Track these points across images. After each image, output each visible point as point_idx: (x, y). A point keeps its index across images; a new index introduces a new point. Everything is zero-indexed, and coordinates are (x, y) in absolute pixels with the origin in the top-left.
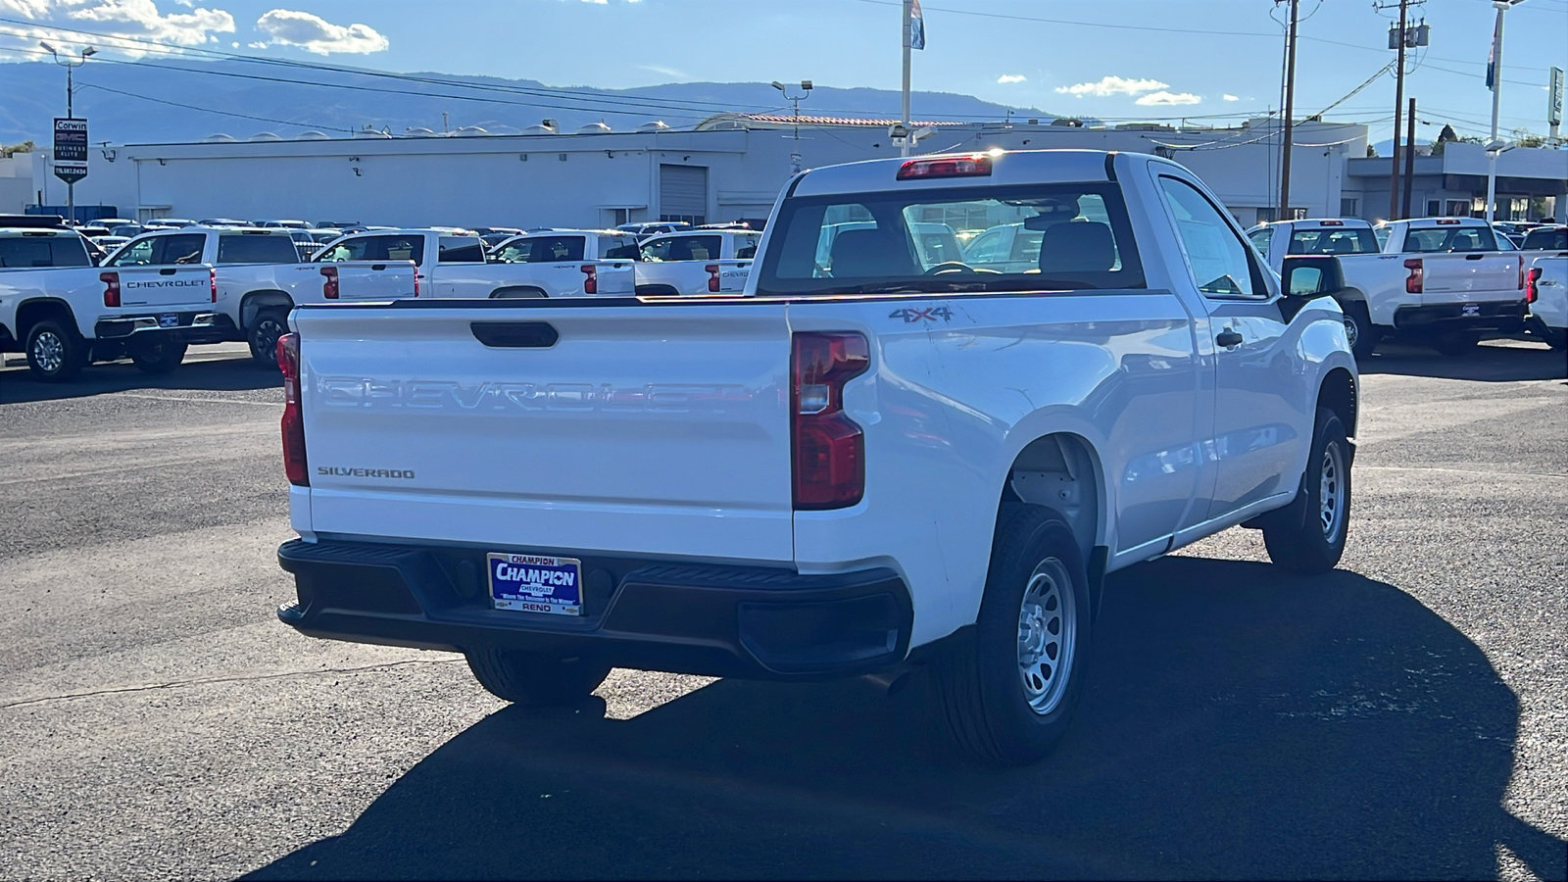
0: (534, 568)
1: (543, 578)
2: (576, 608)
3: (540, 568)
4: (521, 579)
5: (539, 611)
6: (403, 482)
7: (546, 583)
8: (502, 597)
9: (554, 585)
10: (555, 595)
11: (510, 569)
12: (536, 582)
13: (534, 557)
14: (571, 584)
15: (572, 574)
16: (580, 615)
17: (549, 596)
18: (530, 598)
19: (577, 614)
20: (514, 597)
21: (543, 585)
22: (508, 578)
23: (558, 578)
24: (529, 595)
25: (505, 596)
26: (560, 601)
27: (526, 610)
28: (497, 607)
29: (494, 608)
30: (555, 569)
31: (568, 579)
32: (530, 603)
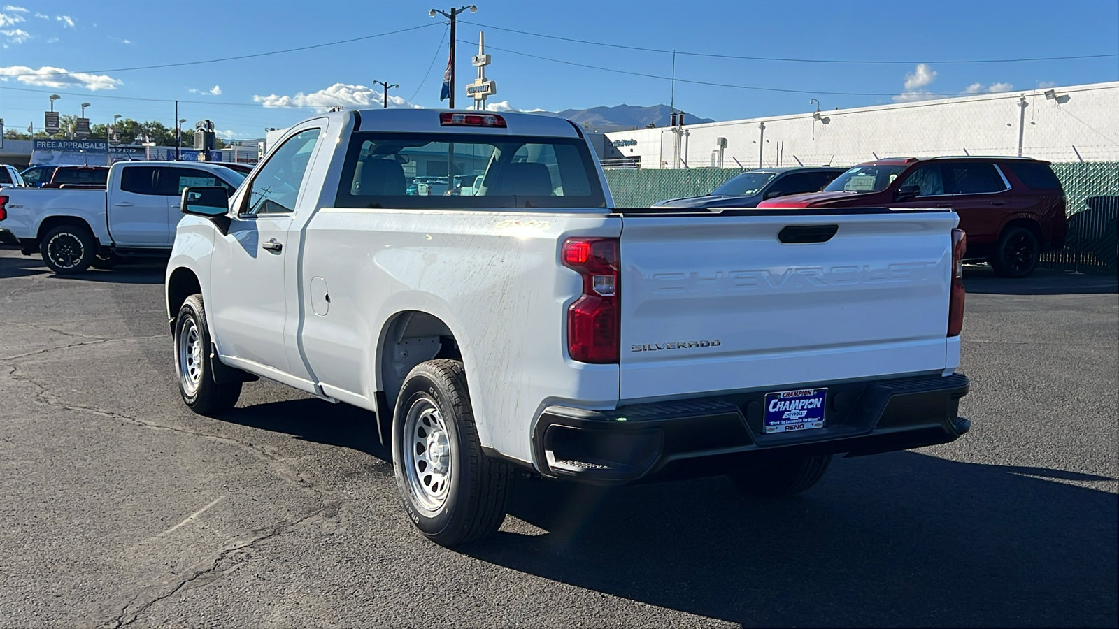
0: (795, 399)
1: (801, 405)
2: (821, 422)
3: (800, 399)
4: (786, 409)
5: (796, 429)
6: (711, 349)
7: (803, 408)
8: (770, 425)
9: (807, 409)
10: (807, 417)
11: (779, 403)
12: (795, 409)
13: (795, 391)
14: (818, 406)
15: (821, 399)
16: (824, 427)
17: (802, 418)
18: (789, 422)
19: (821, 426)
20: (778, 423)
21: (800, 410)
22: (776, 409)
23: (811, 404)
24: (789, 419)
25: (772, 423)
26: (810, 419)
27: (787, 430)
28: (767, 432)
29: (765, 434)
30: (810, 398)
31: (817, 403)
32: (790, 425)
